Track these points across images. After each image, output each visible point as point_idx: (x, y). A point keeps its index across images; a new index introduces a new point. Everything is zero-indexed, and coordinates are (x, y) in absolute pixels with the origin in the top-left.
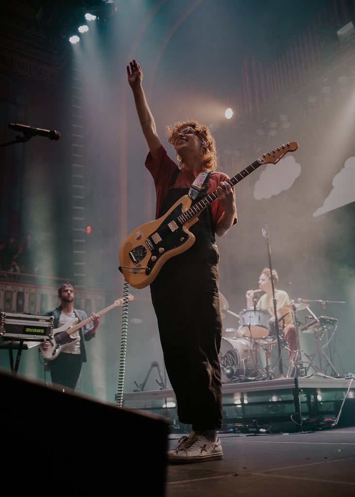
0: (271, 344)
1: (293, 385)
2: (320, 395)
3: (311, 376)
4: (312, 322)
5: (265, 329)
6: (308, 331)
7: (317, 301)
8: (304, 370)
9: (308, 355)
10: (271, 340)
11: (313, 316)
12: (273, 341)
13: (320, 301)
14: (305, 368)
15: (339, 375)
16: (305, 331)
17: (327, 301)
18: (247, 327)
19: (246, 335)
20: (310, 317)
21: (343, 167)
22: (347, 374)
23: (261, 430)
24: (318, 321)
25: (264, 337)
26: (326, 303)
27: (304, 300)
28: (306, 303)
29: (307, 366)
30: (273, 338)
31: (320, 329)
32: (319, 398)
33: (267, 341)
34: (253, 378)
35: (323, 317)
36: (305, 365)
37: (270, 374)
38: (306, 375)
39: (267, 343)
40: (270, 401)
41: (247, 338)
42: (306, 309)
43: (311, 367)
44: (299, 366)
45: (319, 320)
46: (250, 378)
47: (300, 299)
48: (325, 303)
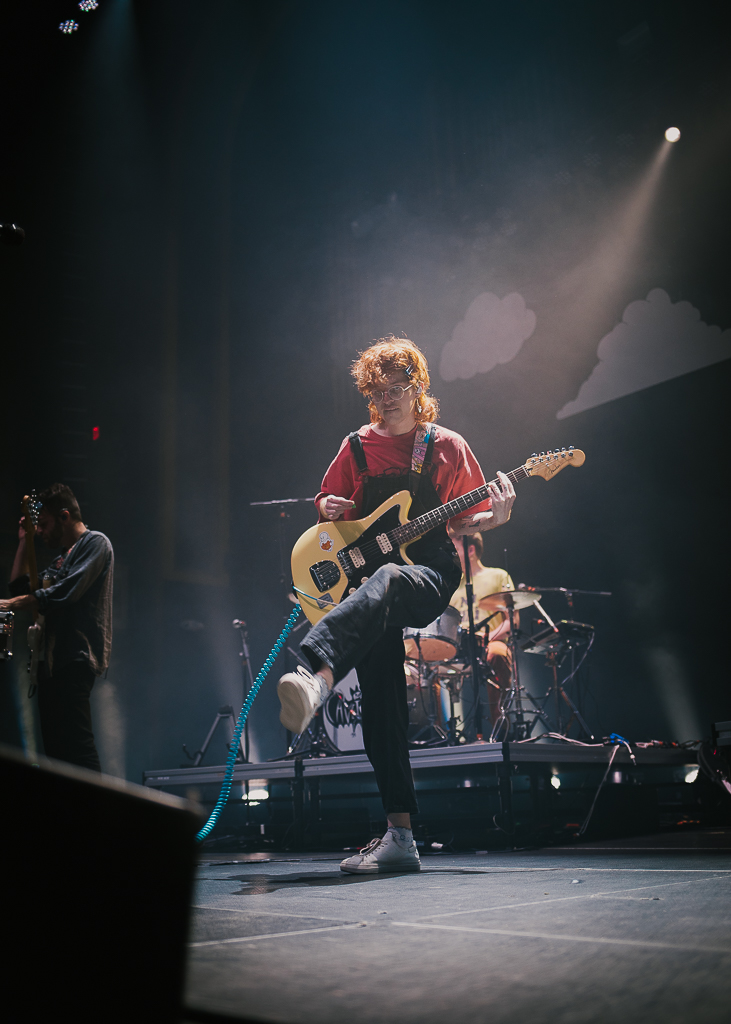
0: (460, 675)
1: (498, 756)
2: (557, 776)
3: (538, 738)
4: (544, 632)
5: (449, 645)
6: (536, 650)
7: (556, 589)
8: (525, 726)
9: (534, 696)
10: (460, 666)
11: (546, 620)
12: (464, 668)
13: (562, 589)
14: (527, 723)
15: (592, 737)
16: (529, 651)
17: (576, 591)
18: (412, 640)
19: (411, 656)
20: (540, 621)
21: (620, 320)
22: (608, 735)
23: (435, 845)
24: (556, 630)
25: (446, 660)
26: (574, 594)
27: (530, 588)
28: (535, 592)
29: (532, 720)
30: (464, 662)
31: (561, 645)
32: (556, 783)
33: (453, 669)
34: (422, 743)
35: (565, 621)
36: (528, 717)
37: (457, 734)
38: (528, 736)
39: (452, 672)
40: (458, 786)
41: (413, 662)
42: (534, 606)
43: (539, 721)
44: (514, 718)
45: (557, 627)
46: (417, 742)
47: (522, 585)
48: (571, 595)
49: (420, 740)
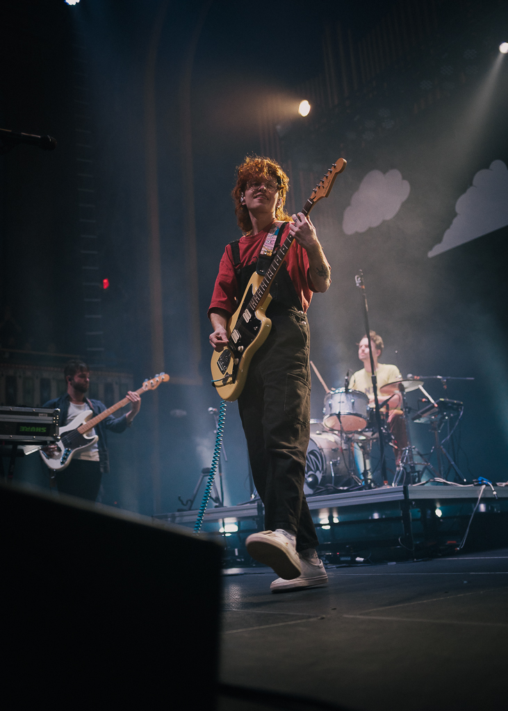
0: (369, 440)
1: (401, 496)
2: (440, 509)
3: (427, 482)
4: (427, 407)
5: (361, 419)
6: (422, 420)
7: (434, 377)
8: (416, 474)
9: (422, 453)
10: (369, 434)
11: (428, 399)
12: (372, 435)
13: (439, 377)
14: (418, 472)
15: (465, 480)
16: (417, 421)
17: (449, 378)
18: (335, 417)
19: (335, 428)
20: (424, 400)
21: (471, 185)
22: (477, 478)
23: (358, 559)
24: (436, 405)
25: (360, 430)
26: (447, 380)
27: (415, 377)
28: (420, 380)
29: (421, 470)
30: (372, 431)
31: (440, 416)
32: (439, 513)
33: (364, 435)
34: (346, 488)
35: (442, 400)
36: (419, 468)
37: (369, 481)
38: (419, 481)
39: (362, 438)
40: (370, 518)
41: (336, 432)
42: (419, 389)
43: (426, 471)
44: (409, 470)
45: (437, 404)
46: (341, 488)
47: (410, 375)
48: (445, 381)
49: (343, 486)
